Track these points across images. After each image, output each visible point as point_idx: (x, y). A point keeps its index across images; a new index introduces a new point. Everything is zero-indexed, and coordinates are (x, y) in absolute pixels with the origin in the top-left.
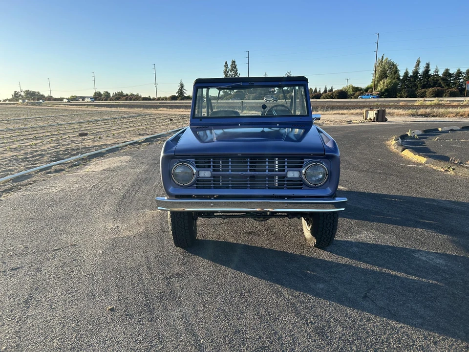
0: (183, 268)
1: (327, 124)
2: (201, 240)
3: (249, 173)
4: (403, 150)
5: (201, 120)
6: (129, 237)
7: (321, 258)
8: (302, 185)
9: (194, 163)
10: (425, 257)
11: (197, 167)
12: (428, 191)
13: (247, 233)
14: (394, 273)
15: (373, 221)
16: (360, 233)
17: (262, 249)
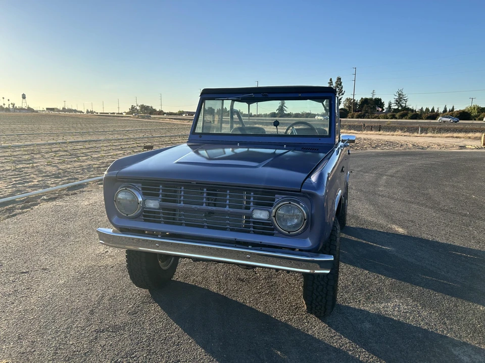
0: (128, 317)
2: (180, 282)
3: (204, 207)
5: (201, 137)
7: (310, 333)
8: (273, 229)
9: (140, 189)
11: (144, 194)
13: (239, 279)
17: (241, 306)
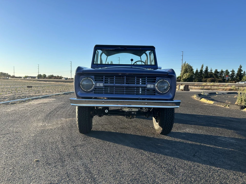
0: (83, 142)
3: (125, 85)
4: (201, 99)
7: (165, 139)
9: (94, 78)
10: (224, 139)
11: (95, 80)
13: (121, 128)
14: (208, 146)
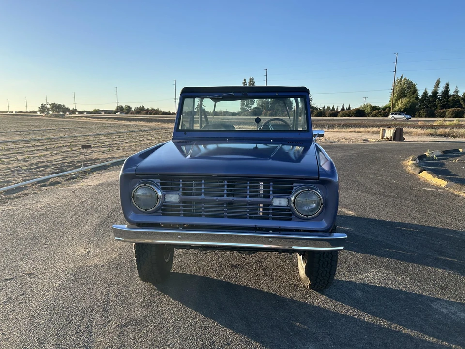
1: (342, 142)
3: (225, 198)
4: (421, 171)
5: (185, 134)
6: (96, 266)
8: (291, 215)
9: (159, 184)
10: (446, 309)
11: (163, 189)
12: (449, 220)
13: (233, 265)
14: (406, 331)
15: (383, 256)
16: (366, 271)
